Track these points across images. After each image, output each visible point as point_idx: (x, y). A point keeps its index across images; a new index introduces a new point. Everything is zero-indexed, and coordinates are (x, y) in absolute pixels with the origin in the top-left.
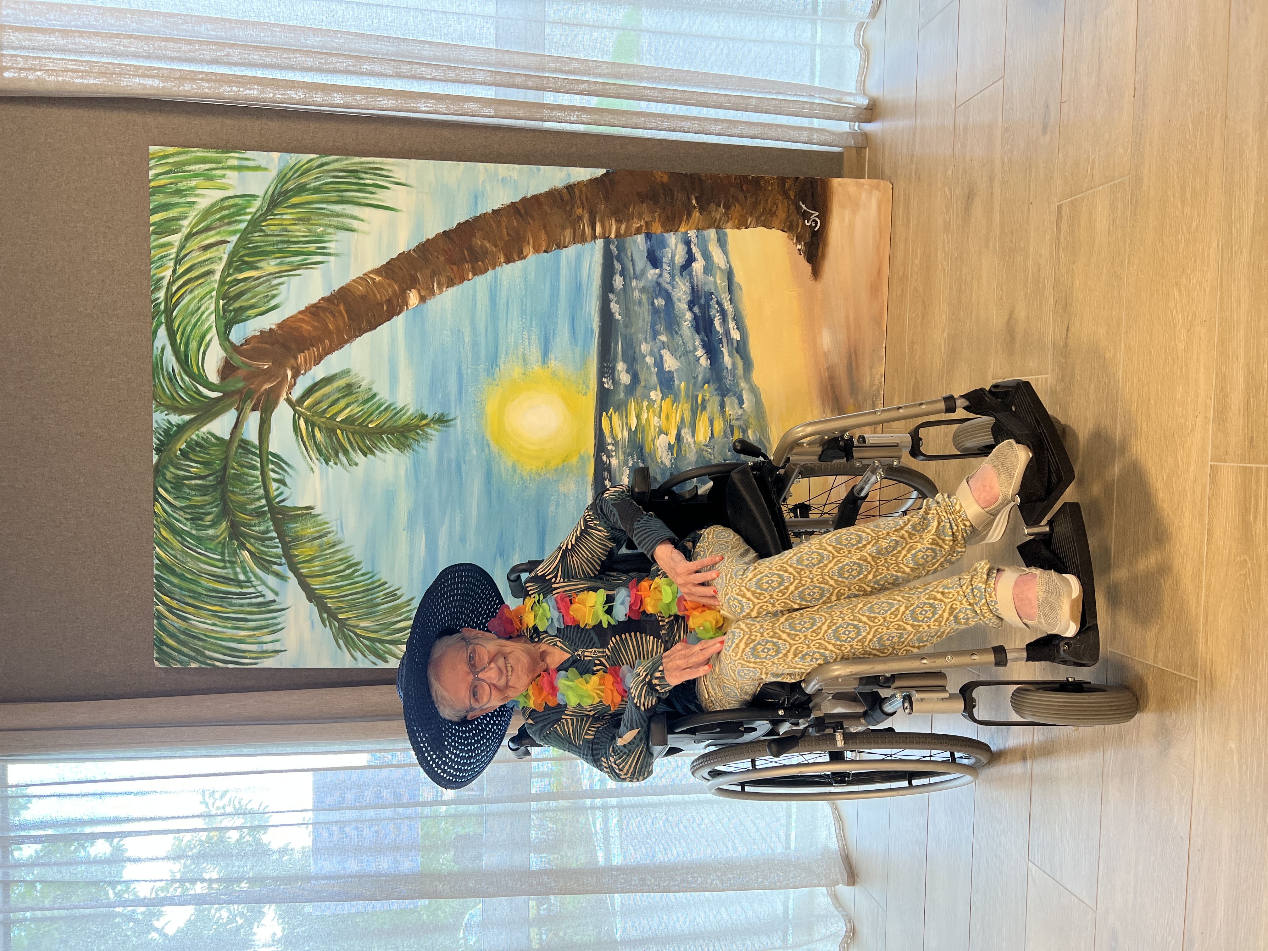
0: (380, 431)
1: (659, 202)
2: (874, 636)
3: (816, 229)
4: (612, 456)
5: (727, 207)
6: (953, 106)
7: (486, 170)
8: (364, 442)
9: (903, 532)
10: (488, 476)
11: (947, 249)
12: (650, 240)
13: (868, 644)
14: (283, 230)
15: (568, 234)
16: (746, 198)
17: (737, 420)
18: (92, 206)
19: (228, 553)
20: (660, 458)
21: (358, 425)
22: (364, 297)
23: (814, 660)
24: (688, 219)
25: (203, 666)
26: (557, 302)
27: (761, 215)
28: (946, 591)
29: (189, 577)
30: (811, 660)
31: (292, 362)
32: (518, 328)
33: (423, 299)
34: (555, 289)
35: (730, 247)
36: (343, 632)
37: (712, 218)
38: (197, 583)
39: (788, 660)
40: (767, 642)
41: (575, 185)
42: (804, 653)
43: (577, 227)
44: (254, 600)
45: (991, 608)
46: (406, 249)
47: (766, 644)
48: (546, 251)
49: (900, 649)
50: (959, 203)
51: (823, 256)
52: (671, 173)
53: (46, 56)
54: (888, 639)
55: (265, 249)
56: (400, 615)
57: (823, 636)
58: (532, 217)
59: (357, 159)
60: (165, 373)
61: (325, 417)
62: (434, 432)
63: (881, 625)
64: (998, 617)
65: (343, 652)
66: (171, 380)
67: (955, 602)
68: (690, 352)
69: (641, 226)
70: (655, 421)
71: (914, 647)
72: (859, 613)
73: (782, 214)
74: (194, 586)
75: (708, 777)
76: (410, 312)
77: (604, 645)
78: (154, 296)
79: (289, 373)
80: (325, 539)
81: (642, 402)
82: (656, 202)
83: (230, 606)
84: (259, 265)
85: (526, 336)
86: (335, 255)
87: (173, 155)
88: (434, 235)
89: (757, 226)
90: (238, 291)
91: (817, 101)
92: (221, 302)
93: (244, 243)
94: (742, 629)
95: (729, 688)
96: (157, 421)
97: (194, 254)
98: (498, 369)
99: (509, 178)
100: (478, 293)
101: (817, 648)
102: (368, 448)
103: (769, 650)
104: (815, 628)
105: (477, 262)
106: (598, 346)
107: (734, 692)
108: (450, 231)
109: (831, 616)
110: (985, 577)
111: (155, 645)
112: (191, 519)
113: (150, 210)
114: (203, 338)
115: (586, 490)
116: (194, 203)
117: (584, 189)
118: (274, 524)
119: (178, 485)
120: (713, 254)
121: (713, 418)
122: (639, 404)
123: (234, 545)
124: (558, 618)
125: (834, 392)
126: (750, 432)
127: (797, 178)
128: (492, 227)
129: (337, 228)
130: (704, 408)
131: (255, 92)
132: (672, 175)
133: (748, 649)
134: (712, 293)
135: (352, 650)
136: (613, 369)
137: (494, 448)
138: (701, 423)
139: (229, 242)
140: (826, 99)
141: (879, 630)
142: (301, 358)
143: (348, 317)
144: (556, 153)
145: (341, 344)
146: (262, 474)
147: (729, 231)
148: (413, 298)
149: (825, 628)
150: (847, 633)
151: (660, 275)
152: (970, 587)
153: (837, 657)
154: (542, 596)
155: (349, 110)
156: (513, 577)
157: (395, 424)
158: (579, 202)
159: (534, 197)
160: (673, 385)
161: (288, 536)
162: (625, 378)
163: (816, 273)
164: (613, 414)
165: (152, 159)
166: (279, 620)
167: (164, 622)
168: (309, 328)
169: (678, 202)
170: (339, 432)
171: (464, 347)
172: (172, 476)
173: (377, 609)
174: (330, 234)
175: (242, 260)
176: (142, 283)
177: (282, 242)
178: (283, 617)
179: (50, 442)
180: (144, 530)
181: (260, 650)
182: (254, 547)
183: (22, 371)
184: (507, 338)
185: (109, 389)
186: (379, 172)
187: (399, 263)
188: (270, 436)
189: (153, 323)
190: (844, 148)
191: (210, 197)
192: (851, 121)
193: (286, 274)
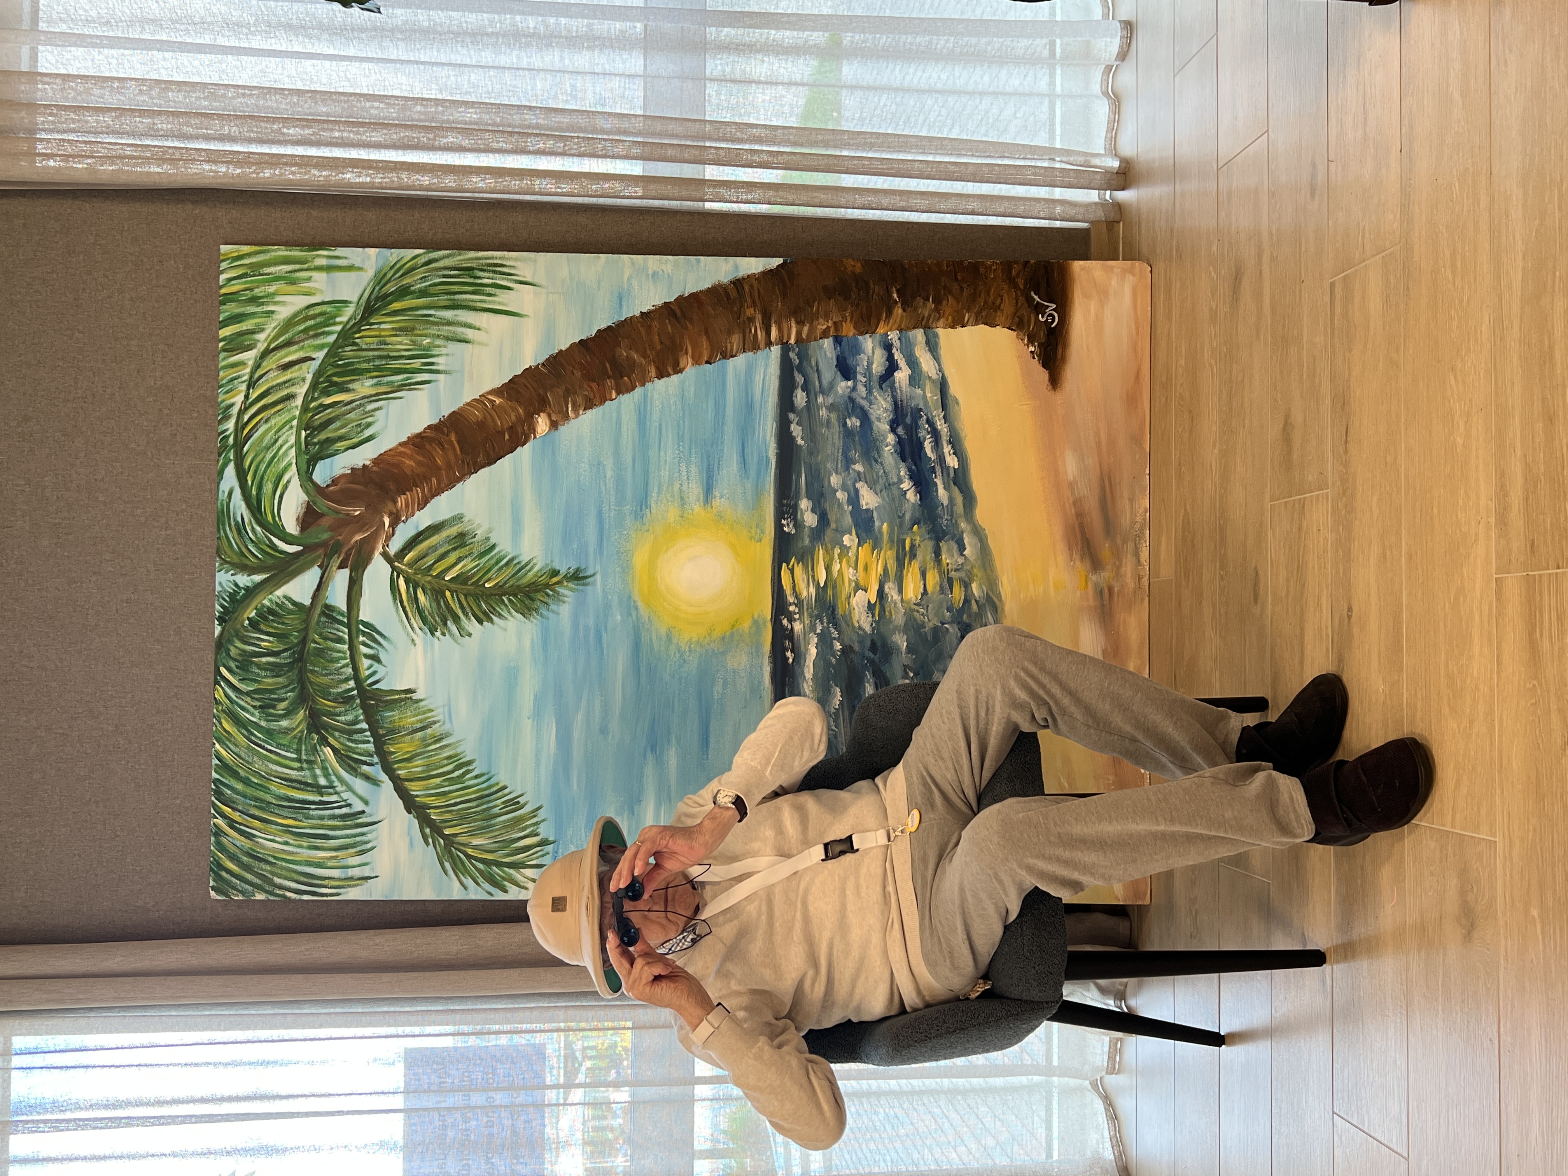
0: (500, 592)
1: (850, 297)
3: (1053, 326)
4: (795, 620)
5: (938, 301)
6: (1216, 167)
7: (633, 263)
8: (480, 606)
10: (636, 647)
11: (1215, 344)
12: (840, 345)
14: (381, 343)
15: (736, 340)
16: (962, 289)
17: (956, 570)
18: (150, 319)
19: (306, 750)
20: (858, 622)
21: (471, 585)
22: (481, 424)
24: (889, 316)
25: (272, 898)
26: (723, 424)
27: (982, 309)
29: (256, 781)
31: (390, 506)
32: (674, 458)
33: (554, 425)
34: (720, 408)
35: (943, 352)
36: (450, 852)
37: (918, 315)
38: (266, 790)
41: (743, 279)
43: (747, 331)
44: (337, 812)
46: (533, 364)
48: (708, 362)
50: (1226, 287)
51: (1064, 359)
52: (866, 261)
53: (98, 140)
55: (358, 366)
56: (524, 829)
58: (691, 320)
59: (472, 254)
60: (233, 523)
61: (431, 575)
62: (567, 591)
65: (450, 878)
66: (239, 532)
68: (894, 484)
69: (828, 327)
70: (849, 573)
73: (1008, 307)
74: (262, 793)
76: (538, 442)
78: (222, 428)
79: (387, 521)
80: (429, 731)
81: (833, 549)
82: (847, 298)
83: (307, 818)
84: (351, 386)
85: (683, 468)
86: (445, 372)
87: (249, 255)
88: (568, 346)
89: (976, 324)
90: (323, 420)
91: (1056, 165)
92: (304, 433)
93: (332, 360)
97: (271, 375)
98: (648, 511)
99: (661, 272)
100: (623, 417)
102: (485, 613)
105: (622, 377)
106: (775, 480)
108: (588, 339)
111: (211, 870)
112: (260, 707)
113: (220, 322)
114: (280, 478)
115: (762, 664)
116: (273, 312)
117: (755, 283)
118: (365, 713)
119: (245, 664)
120: (921, 360)
122: (829, 552)
123: (313, 739)
125: (1083, 532)
126: (974, 586)
127: (1027, 262)
128: (640, 333)
129: (447, 339)
130: (913, 556)
131: (348, 176)
132: (866, 263)
134: (921, 410)
135: (461, 876)
136: (796, 507)
137: (644, 611)
138: (909, 575)
139: (314, 359)
140: (1066, 162)
142: (401, 501)
143: (461, 450)
144: (720, 240)
145: (451, 485)
146: (349, 648)
147: (940, 331)
148: (542, 423)
151: (854, 389)
155: (463, 195)
157: (519, 583)
158: (749, 300)
159: (692, 295)
160: (873, 526)
161: (382, 728)
162: (810, 519)
163: (1055, 381)
164: (796, 565)
165: (223, 260)
166: (369, 837)
167: (224, 840)
168: (412, 463)
169: (875, 297)
170: (448, 593)
171: (605, 485)
172: (238, 652)
173: (493, 822)
174: (439, 346)
175: (330, 381)
176: (207, 412)
177: (380, 357)
178: (374, 833)
179: (90, 612)
180: (201, 722)
181: (343, 876)
182: (339, 742)
183: (59, 524)
184: (659, 470)
185: (163, 544)
186: (498, 269)
187: (524, 381)
188: (361, 600)
189: (218, 461)
190: (1091, 222)
191: (292, 304)
192: (1099, 189)
193: (384, 396)
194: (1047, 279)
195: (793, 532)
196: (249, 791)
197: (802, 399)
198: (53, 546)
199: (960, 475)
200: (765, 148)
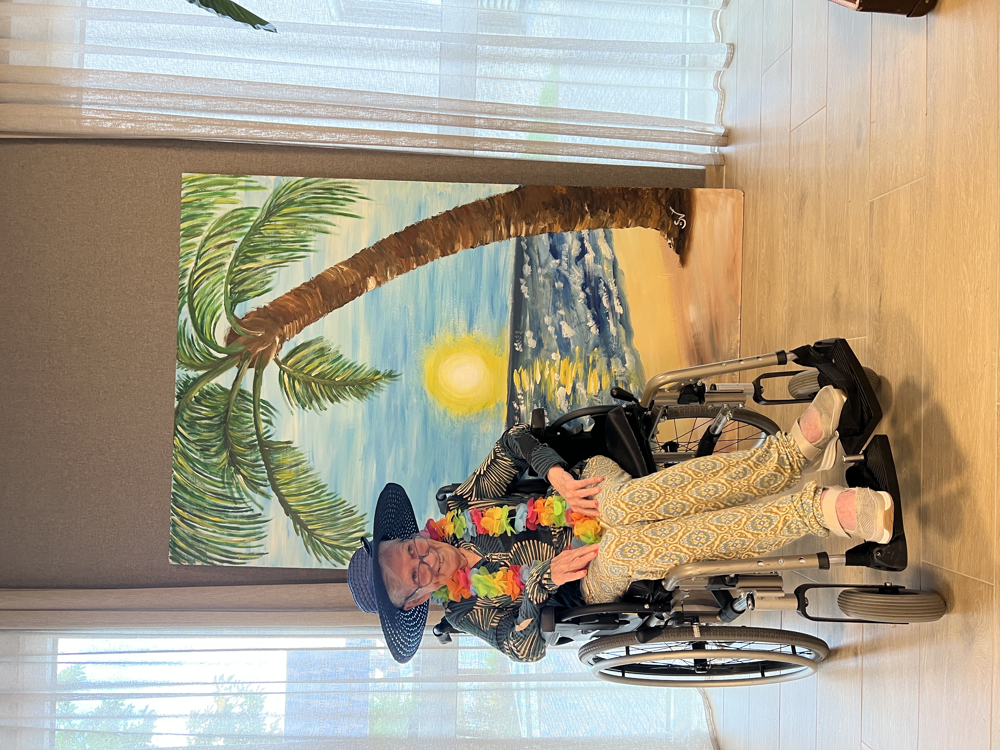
0: (344, 383)
1: (559, 209)
2: (721, 542)
3: (683, 228)
4: (521, 404)
5: (612, 212)
6: (788, 130)
7: (428, 187)
8: (332, 392)
9: (749, 462)
10: (425, 419)
11: (786, 241)
12: (552, 238)
13: (716, 549)
14: (276, 233)
15: (489, 233)
16: (627, 205)
17: (620, 376)
18: (140, 217)
19: (227, 476)
21: (327, 379)
22: (335, 283)
23: (671, 560)
24: (582, 221)
25: (205, 564)
26: (480, 285)
27: (639, 217)
28: (781, 506)
29: (197, 494)
30: (669, 560)
32: (450, 305)
33: (379, 284)
34: (478, 276)
35: (615, 243)
36: (312, 539)
37: (600, 221)
38: (203, 499)
39: (650, 560)
40: (633, 544)
41: (494, 197)
42: (663, 554)
43: (496, 229)
44: (245, 514)
45: (818, 520)
46: (367, 247)
47: (632, 546)
48: (472, 247)
49: (742, 554)
50: (795, 204)
51: (689, 248)
52: (569, 187)
54: (733, 546)
55: (262, 247)
56: (356, 527)
57: (679, 541)
59: (332, 180)
60: (186, 340)
61: (303, 373)
62: (384, 384)
63: (726, 533)
64: (824, 528)
65: (311, 555)
66: (190, 345)
67: (787, 515)
68: (583, 323)
69: (545, 227)
70: (555, 376)
71: (754, 552)
72: (709, 523)
73: (655, 216)
74: (201, 502)
75: (592, 662)
76: (369, 294)
77: (508, 550)
78: (181, 283)
79: (278, 340)
80: (300, 466)
81: (545, 361)
82: (557, 209)
83: (226, 517)
84: (258, 259)
85: (456, 311)
86: (314, 251)
87: (199, 179)
88: (388, 236)
89: (636, 226)
90: (241, 279)
91: (685, 131)
92: (229, 286)
93: (247, 243)
94: (613, 534)
95: (605, 584)
96: (178, 376)
97: (211, 251)
98: (434, 336)
99: (445, 192)
100: (420, 279)
101: (674, 551)
102: (335, 396)
103: (635, 551)
104: (672, 534)
105: (420, 255)
106: (511, 319)
107: (609, 587)
108: (400, 232)
109: (686, 525)
110: (813, 494)
111: (170, 546)
112: (201, 450)
113: (181, 219)
114: (215, 313)
116: (212, 214)
117: (501, 200)
118: (262, 455)
119: (192, 424)
120: (601, 248)
121: (601, 375)
122: (543, 363)
123: (231, 470)
124: (472, 528)
125: (699, 354)
126: (631, 385)
127: (667, 189)
128: (432, 229)
129: (316, 231)
130: (594, 366)
132: (569, 188)
133: (617, 550)
134: (600, 278)
135: (318, 554)
136: (523, 336)
137: (430, 397)
138: (592, 378)
139: (236, 242)
140: (691, 129)
141: (725, 537)
142: (286, 328)
143: (322, 298)
144: (481, 174)
145: (316, 318)
146: (254, 416)
147: (614, 230)
148: (371, 282)
149: (680, 534)
150: (698, 539)
151: (560, 264)
152: (800, 503)
153: (690, 558)
154: (460, 511)
155: (328, 144)
156: (440, 497)
157: (355, 379)
158: (497, 210)
159: (464, 207)
160: (570, 348)
161: (272, 464)
162: (532, 343)
163: (683, 262)
164: (522, 371)
165: (184, 182)
166: (263, 529)
167: (177, 529)
168: (293, 305)
169: (574, 209)
170: (313, 384)
171: (409, 320)
172: (188, 417)
173: (337, 522)
174: (311, 235)
175: (246, 256)
176: (172, 273)
177: (275, 242)
178: (267, 527)
179: (101, 391)
180: (166, 458)
181: (248, 553)
182: (247, 472)
183: (84, 338)
184: (441, 312)
185: (145, 351)
186: (347, 189)
187: (361, 257)
188: (262, 387)
189: (178, 303)
190: (707, 166)
191: (224, 209)
192: (711, 146)
193: (278, 265)
194: (680, 199)
195: (521, 350)
196: (193, 500)
197: (529, 270)
198: (80, 351)
199: (624, 318)
200: (509, 119)
